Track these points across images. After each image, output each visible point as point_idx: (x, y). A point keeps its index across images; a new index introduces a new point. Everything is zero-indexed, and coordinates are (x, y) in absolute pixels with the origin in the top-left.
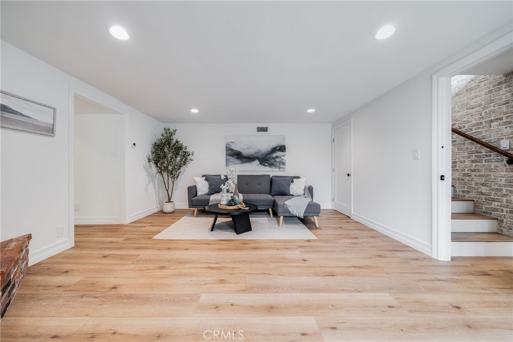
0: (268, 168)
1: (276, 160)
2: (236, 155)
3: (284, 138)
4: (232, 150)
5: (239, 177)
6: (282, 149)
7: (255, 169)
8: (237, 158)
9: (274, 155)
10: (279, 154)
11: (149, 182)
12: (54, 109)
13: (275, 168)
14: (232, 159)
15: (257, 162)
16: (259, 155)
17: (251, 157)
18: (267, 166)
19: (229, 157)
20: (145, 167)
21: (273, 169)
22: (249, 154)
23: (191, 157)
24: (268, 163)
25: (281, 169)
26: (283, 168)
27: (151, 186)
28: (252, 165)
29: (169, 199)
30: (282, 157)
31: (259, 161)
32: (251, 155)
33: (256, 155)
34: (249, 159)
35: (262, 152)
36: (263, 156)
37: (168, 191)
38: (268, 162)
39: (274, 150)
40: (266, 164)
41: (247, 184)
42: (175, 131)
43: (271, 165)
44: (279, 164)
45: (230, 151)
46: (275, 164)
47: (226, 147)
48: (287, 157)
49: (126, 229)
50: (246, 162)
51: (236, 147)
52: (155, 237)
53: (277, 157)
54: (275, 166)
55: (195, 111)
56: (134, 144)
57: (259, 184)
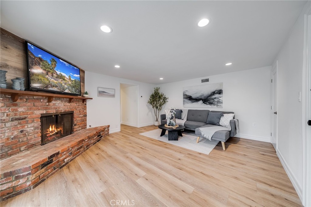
0: (209, 106)
1: (215, 100)
2: (189, 98)
3: (221, 84)
4: (186, 95)
5: (189, 111)
6: (220, 92)
7: (199, 106)
8: (189, 100)
9: (213, 97)
10: (217, 96)
11: (149, 112)
12: (115, 89)
13: (214, 106)
14: (186, 100)
15: (201, 102)
16: (203, 97)
17: (197, 99)
18: (208, 104)
19: (185, 99)
20: (147, 105)
21: (213, 106)
22: (196, 97)
23: (167, 100)
24: (209, 103)
25: (218, 106)
26: (220, 106)
27: (150, 113)
28: (198, 104)
29: (157, 120)
30: (219, 98)
31: (202, 101)
32: (198, 98)
33: (200, 97)
34: (197, 100)
35: (205, 95)
36: (206, 98)
37: (156, 116)
38: (208, 101)
39: (214, 93)
40: (207, 103)
41: (193, 115)
42: (159, 88)
43: (211, 104)
44: (217, 103)
45: (185, 96)
46: (214, 103)
47: (183, 94)
48: (223, 98)
49: (136, 129)
50: (194, 102)
51: (189, 94)
52: (140, 134)
53: (215, 98)
54: (214, 104)
55: (161, 79)
56: (142, 97)
57: (200, 116)
